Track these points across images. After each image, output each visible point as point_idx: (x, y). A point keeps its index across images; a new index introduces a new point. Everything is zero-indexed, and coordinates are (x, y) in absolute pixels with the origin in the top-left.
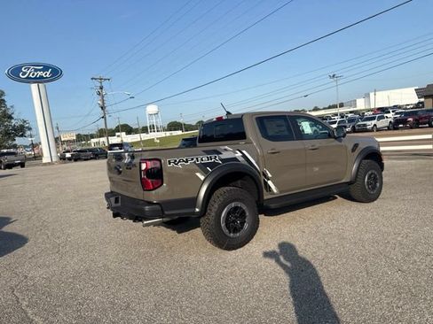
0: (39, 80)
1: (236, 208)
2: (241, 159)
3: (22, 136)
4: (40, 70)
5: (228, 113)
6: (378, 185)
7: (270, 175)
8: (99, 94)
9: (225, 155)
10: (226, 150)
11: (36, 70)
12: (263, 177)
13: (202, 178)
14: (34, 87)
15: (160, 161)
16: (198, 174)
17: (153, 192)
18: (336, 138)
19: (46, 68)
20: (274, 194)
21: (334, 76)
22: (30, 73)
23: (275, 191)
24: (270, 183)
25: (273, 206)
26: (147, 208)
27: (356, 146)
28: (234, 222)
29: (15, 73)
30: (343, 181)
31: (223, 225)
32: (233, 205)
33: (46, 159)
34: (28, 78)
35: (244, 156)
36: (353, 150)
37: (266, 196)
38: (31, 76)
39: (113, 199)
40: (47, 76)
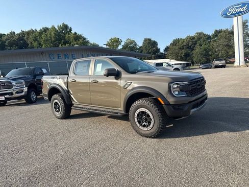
7: (71, 92)
13: (48, 88)
14: (235, 19)
19: (244, 5)
22: (233, 11)
23: (76, 101)
24: (72, 96)
27: (129, 84)
32: (56, 101)
33: (236, 64)
34: (232, 14)
36: (125, 87)
37: (73, 102)
38: (234, 13)
40: (244, 10)
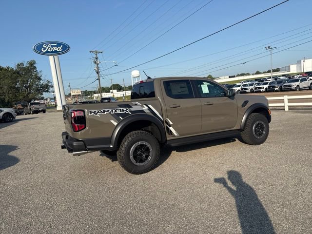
0: (54, 53)
1: (142, 146)
2: (147, 111)
3: (47, 91)
4: (55, 46)
5: (149, 78)
6: (264, 132)
7: (171, 123)
8: (95, 63)
9: (134, 108)
10: (136, 104)
11: (52, 46)
12: (165, 125)
13: (116, 124)
14: (51, 58)
15: (84, 111)
16: (112, 121)
17: (79, 132)
18: (229, 97)
19: (59, 45)
20: (174, 136)
21: (269, 47)
22: (48, 48)
23: (176, 134)
24: (171, 128)
25: (173, 145)
26: (75, 143)
27: (246, 102)
28: (140, 155)
29: (39, 49)
30: (235, 128)
31: (131, 157)
32: (140, 143)
33: (59, 108)
34: (47, 52)
35: (150, 109)
36: (243, 106)
37: (169, 138)
38: (49, 50)
39: (65, 136)
40: (60, 50)
